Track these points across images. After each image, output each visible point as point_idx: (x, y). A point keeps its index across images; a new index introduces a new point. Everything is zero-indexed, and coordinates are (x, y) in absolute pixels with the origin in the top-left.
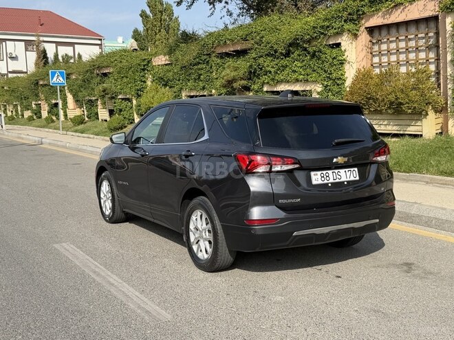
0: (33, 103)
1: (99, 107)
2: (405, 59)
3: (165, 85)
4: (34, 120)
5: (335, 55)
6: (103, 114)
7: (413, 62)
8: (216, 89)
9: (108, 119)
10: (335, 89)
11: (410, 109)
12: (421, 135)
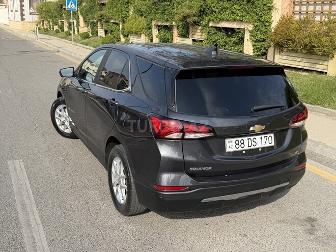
0: (59, 20)
1: (99, 27)
2: (320, 10)
3: (142, 15)
4: (59, 32)
5: (265, 3)
6: (101, 33)
7: (327, 13)
8: (176, 22)
9: (104, 36)
10: (263, 29)
11: (320, 52)
12: (326, 73)
